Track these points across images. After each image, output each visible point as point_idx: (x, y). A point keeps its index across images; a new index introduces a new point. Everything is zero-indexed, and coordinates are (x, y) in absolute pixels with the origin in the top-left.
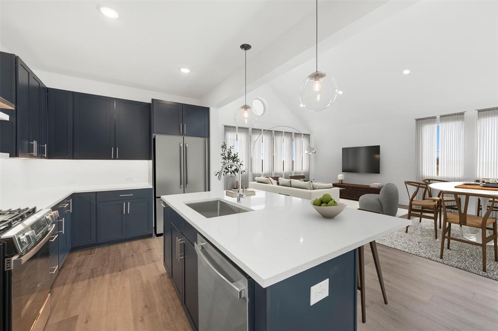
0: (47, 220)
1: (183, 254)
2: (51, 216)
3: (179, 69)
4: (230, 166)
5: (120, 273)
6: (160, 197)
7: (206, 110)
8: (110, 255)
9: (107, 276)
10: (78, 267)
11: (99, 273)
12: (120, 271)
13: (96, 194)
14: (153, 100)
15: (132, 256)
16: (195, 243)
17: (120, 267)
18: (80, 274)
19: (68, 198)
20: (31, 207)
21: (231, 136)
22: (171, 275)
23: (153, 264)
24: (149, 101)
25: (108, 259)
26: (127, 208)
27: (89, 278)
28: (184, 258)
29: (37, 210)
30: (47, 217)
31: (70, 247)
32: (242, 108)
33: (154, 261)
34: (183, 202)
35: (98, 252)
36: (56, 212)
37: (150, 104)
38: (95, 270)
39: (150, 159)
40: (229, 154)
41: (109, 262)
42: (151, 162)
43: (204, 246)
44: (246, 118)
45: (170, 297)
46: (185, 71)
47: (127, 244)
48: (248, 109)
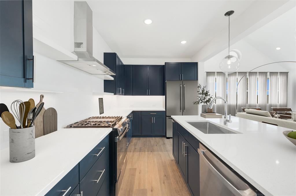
0: (126, 122)
1: (187, 152)
2: (127, 121)
3: (180, 42)
4: (203, 99)
5: (151, 153)
6: (171, 116)
7: (196, 64)
8: (146, 142)
9: (146, 153)
10: (135, 145)
11: (143, 150)
12: (152, 152)
13: (141, 111)
14: (165, 63)
15: (156, 145)
16: (198, 149)
17: (152, 150)
18: (136, 149)
19: (131, 113)
20: (121, 116)
21: (211, 79)
22: (178, 162)
23: (166, 152)
24: (164, 64)
25: (146, 144)
26: (154, 120)
27: (139, 152)
28: (188, 155)
29: (123, 117)
30: (126, 121)
31: (132, 135)
32: (226, 58)
33: (167, 151)
34: (186, 121)
35: (142, 139)
36: (128, 119)
37: (164, 65)
38: (141, 148)
39: (164, 95)
40: (203, 91)
41: (146, 146)
42: (164, 96)
43: (205, 152)
44: (229, 65)
45: (177, 175)
46: (184, 42)
47: (154, 138)
48: (231, 58)
